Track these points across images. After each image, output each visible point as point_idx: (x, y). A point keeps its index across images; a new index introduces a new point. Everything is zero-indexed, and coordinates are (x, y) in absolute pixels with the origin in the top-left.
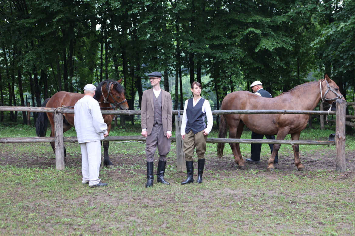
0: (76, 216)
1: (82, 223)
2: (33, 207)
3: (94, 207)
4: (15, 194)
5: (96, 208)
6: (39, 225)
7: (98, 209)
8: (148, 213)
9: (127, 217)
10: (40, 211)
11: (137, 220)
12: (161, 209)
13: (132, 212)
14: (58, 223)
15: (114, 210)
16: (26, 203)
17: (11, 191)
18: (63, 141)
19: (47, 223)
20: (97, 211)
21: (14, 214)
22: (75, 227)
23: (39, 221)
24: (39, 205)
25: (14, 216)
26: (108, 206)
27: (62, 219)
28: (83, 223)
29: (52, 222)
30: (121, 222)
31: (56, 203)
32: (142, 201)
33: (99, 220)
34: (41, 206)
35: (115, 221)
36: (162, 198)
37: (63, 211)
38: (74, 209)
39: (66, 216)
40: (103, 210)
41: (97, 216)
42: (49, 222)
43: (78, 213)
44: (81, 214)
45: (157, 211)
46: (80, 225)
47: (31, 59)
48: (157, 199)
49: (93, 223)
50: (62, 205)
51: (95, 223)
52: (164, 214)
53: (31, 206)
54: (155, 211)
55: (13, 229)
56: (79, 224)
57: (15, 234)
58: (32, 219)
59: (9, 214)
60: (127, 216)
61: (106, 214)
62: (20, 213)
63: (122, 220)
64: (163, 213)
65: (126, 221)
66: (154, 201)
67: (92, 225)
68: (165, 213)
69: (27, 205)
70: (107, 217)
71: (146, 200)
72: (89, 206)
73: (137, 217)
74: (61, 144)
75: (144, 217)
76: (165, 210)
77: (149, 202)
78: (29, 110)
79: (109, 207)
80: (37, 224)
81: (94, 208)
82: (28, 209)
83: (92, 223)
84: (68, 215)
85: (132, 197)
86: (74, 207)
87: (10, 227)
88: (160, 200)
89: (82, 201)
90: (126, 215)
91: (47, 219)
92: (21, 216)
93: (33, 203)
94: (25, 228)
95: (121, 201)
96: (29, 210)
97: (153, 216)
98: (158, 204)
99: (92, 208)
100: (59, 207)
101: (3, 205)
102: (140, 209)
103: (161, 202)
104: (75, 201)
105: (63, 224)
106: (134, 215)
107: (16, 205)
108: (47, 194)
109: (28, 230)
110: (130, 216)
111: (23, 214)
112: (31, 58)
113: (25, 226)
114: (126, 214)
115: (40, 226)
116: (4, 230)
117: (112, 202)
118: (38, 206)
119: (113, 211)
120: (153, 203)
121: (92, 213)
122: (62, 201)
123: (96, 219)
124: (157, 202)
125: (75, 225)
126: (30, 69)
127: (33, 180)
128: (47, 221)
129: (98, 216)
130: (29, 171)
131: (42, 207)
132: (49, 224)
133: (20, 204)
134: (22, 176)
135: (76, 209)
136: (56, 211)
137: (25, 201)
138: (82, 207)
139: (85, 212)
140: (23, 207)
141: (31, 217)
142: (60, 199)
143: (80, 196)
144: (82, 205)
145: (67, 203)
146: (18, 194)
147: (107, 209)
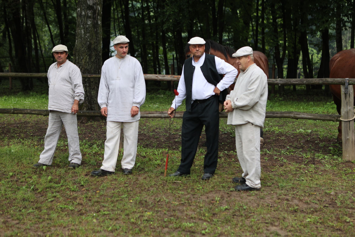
0: (202, 220)
1: (207, 230)
2: (152, 203)
3: (227, 207)
4: (135, 183)
5: (229, 210)
7: (231, 211)
8: (296, 222)
9: (267, 227)
10: (160, 209)
11: (280, 233)
13: (275, 219)
14: (177, 228)
15: (252, 214)
16: (144, 196)
17: (130, 178)
19: (164, 228)
20: (228, 214)
21: (127, 212)
23: (155, 225)
24: (160, 200)
25: (128, 215)
26: (245, 208)
27: (183, 224)
28: (209, 232)
29: (170, 226)
31: (180, 199)
32: (291, 203)
33: (229, 227)
34: (162, 202)
35: (250, 232)
36: (319, 200)
37: (187, 211)
38: (202, 209)
39: (190, 218)
40: (238, 213)
41: (227, 221)
42: (167, 227)
43: (204, 215)
44: (208, 217)
45: (309, 220)
46: (204, 235)
47: (172, 13)
48: (310, 201)
49: (221, 233)
50: (187, 202)
53: (150, 201)
54: (306, 219)
56: (204, 232)
58: (147, 220)
59: (121, 211)
60: (268, 225)
61: (240, 219)
62: (135, 210)
63: (260, 231)
64: (318, 222)
65: (265, 232)
66: (307, 203)
67: (220, 235)
68: (320, 223)
69: (145, 199)
70: (241, 224)
71: (296, 202)
72: (221, 206)
73: (281, 227)
75: (290, 228)
76: (320, 219)
77: (299, 204)
79: (245, 209)
80: (151, 228)
81: (226, 209)
82: (146, 205)
84: (192, 218)
85: (277, 197)
86: (201, 205)
87: (119, 231)
88: (316, 203)
89: (213, 198)
90: (266, 223)
91: (165, 222)
92: (136, 214)
93: (153, 198)
94: (136, 233)
95: (262, 200)
96: (146, 207)
97: (302, 227)
98: (312, 209)
99: (224, 209)
100: (183, 204)
101: (118, 199)
102: (286, 215)
103: (317, 206)
104: (204, 198)
105: (184, 230)
106: (276, 224)
107: (132, 199)
108: (171, 186)
110: (272, 224)
111: (139, 213)
112: (173, 11)
113: (137, 230)
114: (267, 221)
115: (155, 231)
116: (111, 234)
117: (250, 202)
118: (158, 202)
119: (250, 215)
120: (306, 206)
121: (222, 216)
122: (187, 197)
123: (227, 226)
124: (310, 206)
125: (198, 234)
126: (171, 25)
127: (159, 165)
128: (164, 224)
129: (230, 221)
130: (156, 153)
132: (166, 230)
133: (137, 198)
134: (147, 159)
135: (203, 209)
136: (178, 210)
137: (144, 194)
138: (211, 206)
139: (214, 214)
140: (141, 203)
141: (146, 218)
142: (186, 193)
143: (211, 191)
144: (212, 203)
145: (193, 200)
146: (137, 184)
147: (242, 212)
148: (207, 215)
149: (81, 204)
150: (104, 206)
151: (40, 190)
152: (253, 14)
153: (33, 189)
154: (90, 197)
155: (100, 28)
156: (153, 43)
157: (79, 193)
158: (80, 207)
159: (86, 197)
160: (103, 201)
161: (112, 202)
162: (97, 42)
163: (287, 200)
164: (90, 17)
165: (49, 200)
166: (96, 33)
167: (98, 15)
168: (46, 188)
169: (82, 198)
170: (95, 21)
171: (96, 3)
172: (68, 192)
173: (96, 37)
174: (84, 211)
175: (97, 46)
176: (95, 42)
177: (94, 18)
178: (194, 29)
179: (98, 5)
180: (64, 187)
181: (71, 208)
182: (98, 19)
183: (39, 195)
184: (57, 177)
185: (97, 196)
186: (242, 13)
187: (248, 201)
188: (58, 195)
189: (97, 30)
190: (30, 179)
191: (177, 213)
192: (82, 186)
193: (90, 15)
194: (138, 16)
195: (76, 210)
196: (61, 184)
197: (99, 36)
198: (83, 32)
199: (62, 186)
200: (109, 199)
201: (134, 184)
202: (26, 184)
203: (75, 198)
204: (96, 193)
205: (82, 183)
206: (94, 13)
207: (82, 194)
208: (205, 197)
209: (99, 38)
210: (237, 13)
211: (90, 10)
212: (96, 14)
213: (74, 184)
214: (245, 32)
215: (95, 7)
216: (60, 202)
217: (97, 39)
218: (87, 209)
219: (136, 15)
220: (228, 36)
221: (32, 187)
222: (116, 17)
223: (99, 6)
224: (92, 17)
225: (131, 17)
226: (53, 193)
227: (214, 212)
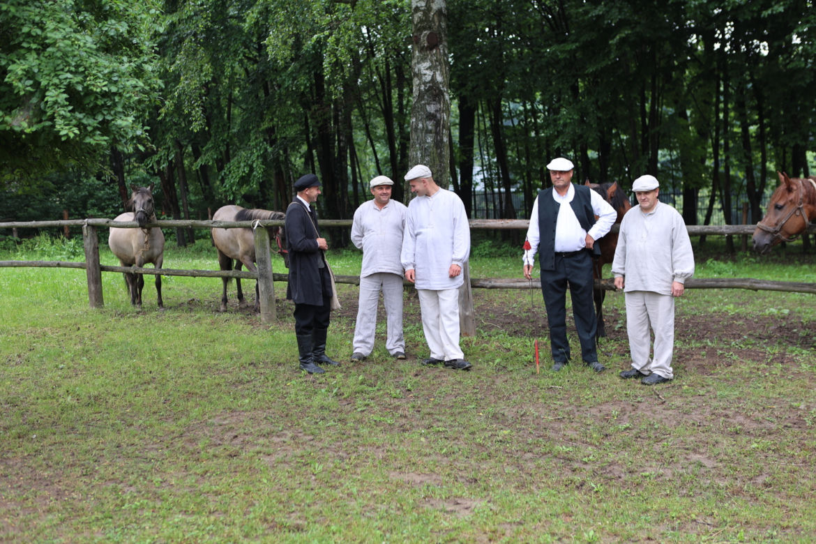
0: (586, 443)
1: (591, 457)
2: (512, 417)
3: (628, 425)
5: (630, 429)
6: (510, 455)
7: (634, 432)
8: (734, 448)
9: (687, 454)
10: (523, 426)
11: (706, 462)
12: (766, 442)
13: (700, 444)
14: (546, 453)
15: (666, 436)
16: (502, 407)
19: (525, 452)
20: (629, 436)
21: (472, 429)
22: (576, 466)
23: (513, 448)
24: (525, 413)
25: (473, 433)
26: (656, 426)
27: (556, 447)
28: (594, 459)
29: (536, 450)
30: (669, 463)
31: (556, 412)
32: (731, 420)
33: (626, 454)
34: (528, 416)
35: (658, 461)
36: (777, 417)
37: (564, 430)
38: (589, 427)
39: (568, 440)
40: (644, 435)
41: (626, 445)
42: (530, 451)
43: (591, 437)
44: (596, 438)
45: (755, 445)
46: (585, 463)
48: (763, 418)
49: (613, 462)
50: (566, 416)
51: (618, 462)
52: (770, 452)
53: (510, 415)
54: (751, 444)
55: (461, 458)
56: (586, 459)
58: (501, 441)
59: (464, 428)
60: (687, 452)
61: (646, 442)
62: (485, 427)
63: (675, 460)
64: (769, 449)
65: (683, 461)
66: (758, 421)
67: (611, 464)
68: (773, 451)
69: (503, 411)
70: (646, 449)
71: (740, 419)
72: (619, 423)
73: (708, 455)
75: (722, 456)
76: (775, 444)
77: (745, 422)
79: (656, 429)
80: (507, 452)
81: (627, 429)
82: (502, 420)
83: (611, 461)
84: (571, 440)
86: (588, 422)
87: (457, 455)
88: (771, 422)
89: (608, 412)
90: (686, 449)
91: (528, 444)
92: (486, 433)
93: (514, 410)
94: (483, 459)
95: (686, 416)
96: (503, 423)
97: (743, 456)
98: (763, 430)
99: (623, 428)
100: (560, 420)
101: (460, 410)
102: (720, 439)
103: (773, 426)
105: (555, 457)
106: (702, 450)
107: (482, 410)
108: (544, 393)
109: (488, 462)
110: (694, 451)
111: (490, 431)
113: (485, 454)
114: (687, 446)
115: (511, 457)
116: (445, 459)
117: (666, 418)
118: (522, 416)
119: (663, 437)
120: (755, 426)
121: (619, 438)
122: (568, 409)
123: (623, 453)
124: (762, 426)
125: (577, 462)
128: (527, 448)
129: (629, 446)
131: (528, 418)
132: (529, 456)
133: (490, 409)
135: (591, 428)
136: (552, 428)
137: (502, 405)
138: (604, 423)
139: (607, 435)
140: (495, 416)
141: (500, 438)
142: (567, 404)
144: (605, 419)
145: (577, 414)
146: (493, 389)
147: (652, 434)
148: (595, 435)
149: (406, 417)
150: (438, 421)
151: (346, 396)
153: (336, 394)
154: (419, 407)
155: (446, 148)
157: (404, 401)
158: (404, 421)
159: (414, 407)
160: (438, 413)
161: (452, 414)
162: (440, 170)
164: (430, 132)
165: (359, 410)
166: (441, 156)
167: (444, 128)
168: (356, 393)
169: (407, 407)
170: (439, 138)
171: (440, 109)
172: (387, 399)
173: (440, 162)
174: (408, 426)
175: (441, 176)
176: (437, 170)
177: (437, 133)
179: (443, 112)
180: (381, 392)
181: (389, 422)
182: (443, 134)
183: (345, 403)
184: (373, 378)
185: (431, 405)
187: (663, 417)
188: (372, 403)
189: (441, 152)
191: (550, 434)
192: (409, 390)
193: (430, 127)
195: (397, 424)
196: (377, 387)
197: (445, 161)
199: (378, 390)
200: (447, 410)
201: (487, 390)
202: (327, 386)
203: (397, 408)
204: (428, 401)
205: (409, 387)
206: (437, 124)
207: (408, 403)
208: (595, 410)
209: (443, 163)
211: (430, 120)
212: (440, 127)
213: (397, 387)
215: (438, 115)
216: (374, 413)
217: (440, 165)
218: (414, 423)
221: (335, 391)
223: (445, 115)
224: (434, 131)
226: (364, 400)
227: (607, 432)
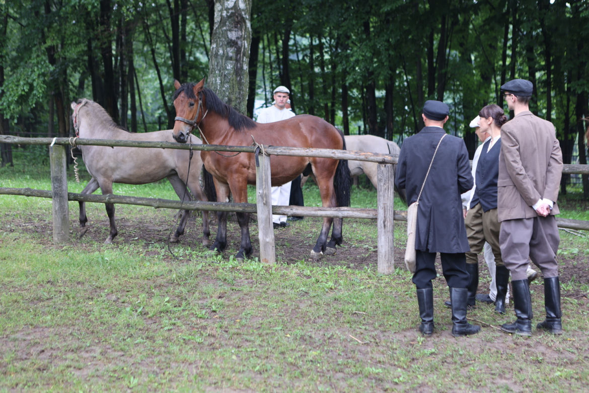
0: (395, 365)
1: (401, 379)
2: (320, 340)
3: (433, 350)
4: (294, 311)
5: (436, 354)
6: (322, 374)
7: (440, 357)
8: (539, 375)
9: (493, 379)
10: (331, 348)
11: (512, 387)
12: (570, 370)
13: (506, 370)
14: (356, 374)
15: (471, 362)
16: (309, 330)
17: (287, 305)
18: (392, 218)
19: (336, 372)
20: (435, 361)
21: (282, 349)
22: (387, 386)
23: (324, 368)
24: (332, 335)
25: (283, 353)
26: (461, 352)
27: (366, 368)
28: (404, 380)
29: (347, 370)
30: (477, 387)
31: (362, 336)
32: (533, 350)
33: (435, 377)
34: (335, 339)
35: (466, 384)
36: (577, 348)
37: (372, 353)
38: (395, 351)
39: (376, 363)
40: (449, 360)
41: (434, 369)
42: (341, 371)
43: (398, 360)
44: (403, 362)
45: (558, 373)
46: (396, 384)
47: (361, 58)
48: (564, 349)
49: (422, 383)
50: (373, 340)
51: (427, 384)
52: (573, 380)
53: (317, 337)
54: (555, 372)
55: (275, 376)
56: (396, 380)
57: (277, 385)
58: (311, 361)
59: (274, 348)
60: (494, 377)
61: (453, 367)
62: (294, 347)
63: (482, 383)
64: (572, 378)
65: (489, 385)
66: (559, 351)
67: (421, 385)
68: (576, 379)
69: (309, 334)
70: (453, 373)
71: (542, 349)
72: (425, 348)
73: (514, 380)
74: (389, 224)
75: (528, 382)
76: (577, 373)
77: (546, 352)
78: (332, 155)
79: (461, 355)
80: (318, 372)
81: (432, 354)
82: (310, 342)
83: (420, 382)
84: (380, 362)
85: (513, 340)
86: (394, 347)
87: (270, 372)
88: (572, 353)
89: (413, 338)
90: (492, 374)
91: (338, 365)
92: (295, 353)
93: (321, 333)
94: (295, 377)
95: (489, 344)
96: (311, 344)
97: (547, 383)
98: (565, 360)
99: (429, 353)
100: (367, 344)
101: (268, 331)
102: (523, 366)
103: (573, 356)
104: (398, 337)
105: (367, 377)
106: (507, 376)
107: (290, 332)
108: (349, 318)
109: (301, 380)
110: (501, 376)
111: (299, 351)
112: (363, 56)
113: (297, 373)
114: (493, 372)
115: (323, 376)
116: (259, 376)
117: (470, 346)
118: (329, 339)
119: (468, 362)
120: (556, 356)
121: (426, 362)
122: (374, 334)
123: (431, 375)
124: (564, 356)
125: (388, 382)
126: (359, 77)
127: (331, 289)
128: (337, 368)
129: (436, 369)
130: (328, 272)
131: (335, 341)
132: (340, 375)
133: (298, 331)
134: (313, 279)
135: (397, 352)
136: (359, 351)
137: (308, 327)
138: (410, 348)
139: (413, 359)
140: (302, 338)
141: (311, 358)
142: (372, 329)
143: (411, 328)
144: (411, 344)
145: (382, 338)
146: (298, 313)
147: (457, 358)
148: (402, 359)
149: (214, 336)
150: (247, 340)
151: (150, 315)
152: (497, 62)
153: (141, 312)
154: (226, 327)
155: (245, 76)
156: (326, 105)
157: (210, 322)
158: (212, 340)
159: (221, 327)
160: (246, 333)
161: (260, 335)
162: (240, 98)
163: (529, 345)
164: (231, 59)
165: (166, 328)
166: (240, 83)
167: (244, 55)
168: (161, 312)
169: (214, 328)
170: (239, 65)
171: (241, 36)
172: (194, 319)
173: (239, 89)
174: (218, 345)
175: (239, 103)
176: (236, 98)
177: (237, 61)
178: (397, 84)
179: (244, 40)
180: (187, 312)
181: (198, 340)
182: (243, 61)
183: (150, 322)
184: (177, 299)
185: (237, 326)
186: (478, 60)
187: (467, 344)
188: (179, 323)
189: (241, 79)
190: (135, 299)
191: (358, 356)
192: (214, 311)
193: (230, 54)
194: (303, 59)
195: (206, 343)
196: (182, 308)
197: (244, 89)
198: (219, 81)
199: (184, 310)
200: (255, 331)
201: (292, 313)
202: (130, 306)
203: (204, 328)
204: (235, 322)
205: (214, 308)
206: (238, 51)
207: (214, 323)
208: (401, 336)
209: (243, 91)
210: (470, 60)
211: (231, 46)
212: (240, 54)
213: (202, 308)
214: (482, 92)
215: (239, 42)
216: (182, 332)
217: (240, 93)
218: (223, 343)
219: (301, 58)
220: (454, 99)
221: (139, 310)
222: (267, 60)
223: (246, 42)
224: (234, 57)
225: (292, 61)
226: (170, 319)
227: (414, 356)
